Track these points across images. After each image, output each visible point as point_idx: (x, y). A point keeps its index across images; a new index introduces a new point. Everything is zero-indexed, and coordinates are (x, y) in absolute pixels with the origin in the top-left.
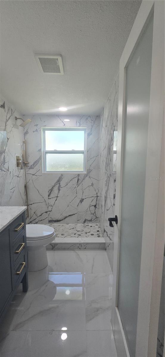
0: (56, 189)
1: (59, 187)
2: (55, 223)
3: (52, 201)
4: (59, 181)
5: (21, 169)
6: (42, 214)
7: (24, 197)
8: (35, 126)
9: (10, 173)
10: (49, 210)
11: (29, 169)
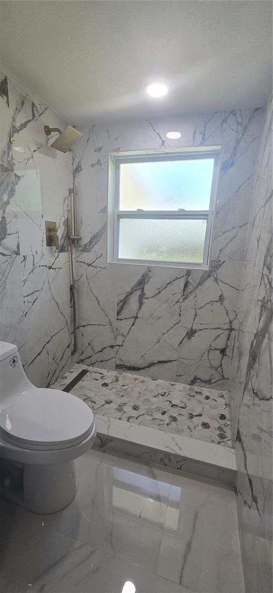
0: (134, 300)
1: (140, 295)
2: (129, 371)
4: (141, 283)
5: (62, 250)
6: (103, 349)
7: (68, 312)
8: (95, 151)
10: (117, 344)
11: (81, 251)
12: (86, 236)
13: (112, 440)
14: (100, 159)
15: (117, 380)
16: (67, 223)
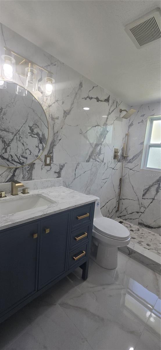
0: (153, 190)
1: (157, 187)
2: (146, 228)
3: (146, 202)
4: (159, 181)
5: (119, 161)
6: (133, 213)
7: (117, 190)
8: (141, 116)
9: (105, 164)
10: (141, 211)
11: (127, 162)
12: (131, 156)
13: (135, 253)
14: (143, 120)
15: (138, 230)
16: (123, 149)
